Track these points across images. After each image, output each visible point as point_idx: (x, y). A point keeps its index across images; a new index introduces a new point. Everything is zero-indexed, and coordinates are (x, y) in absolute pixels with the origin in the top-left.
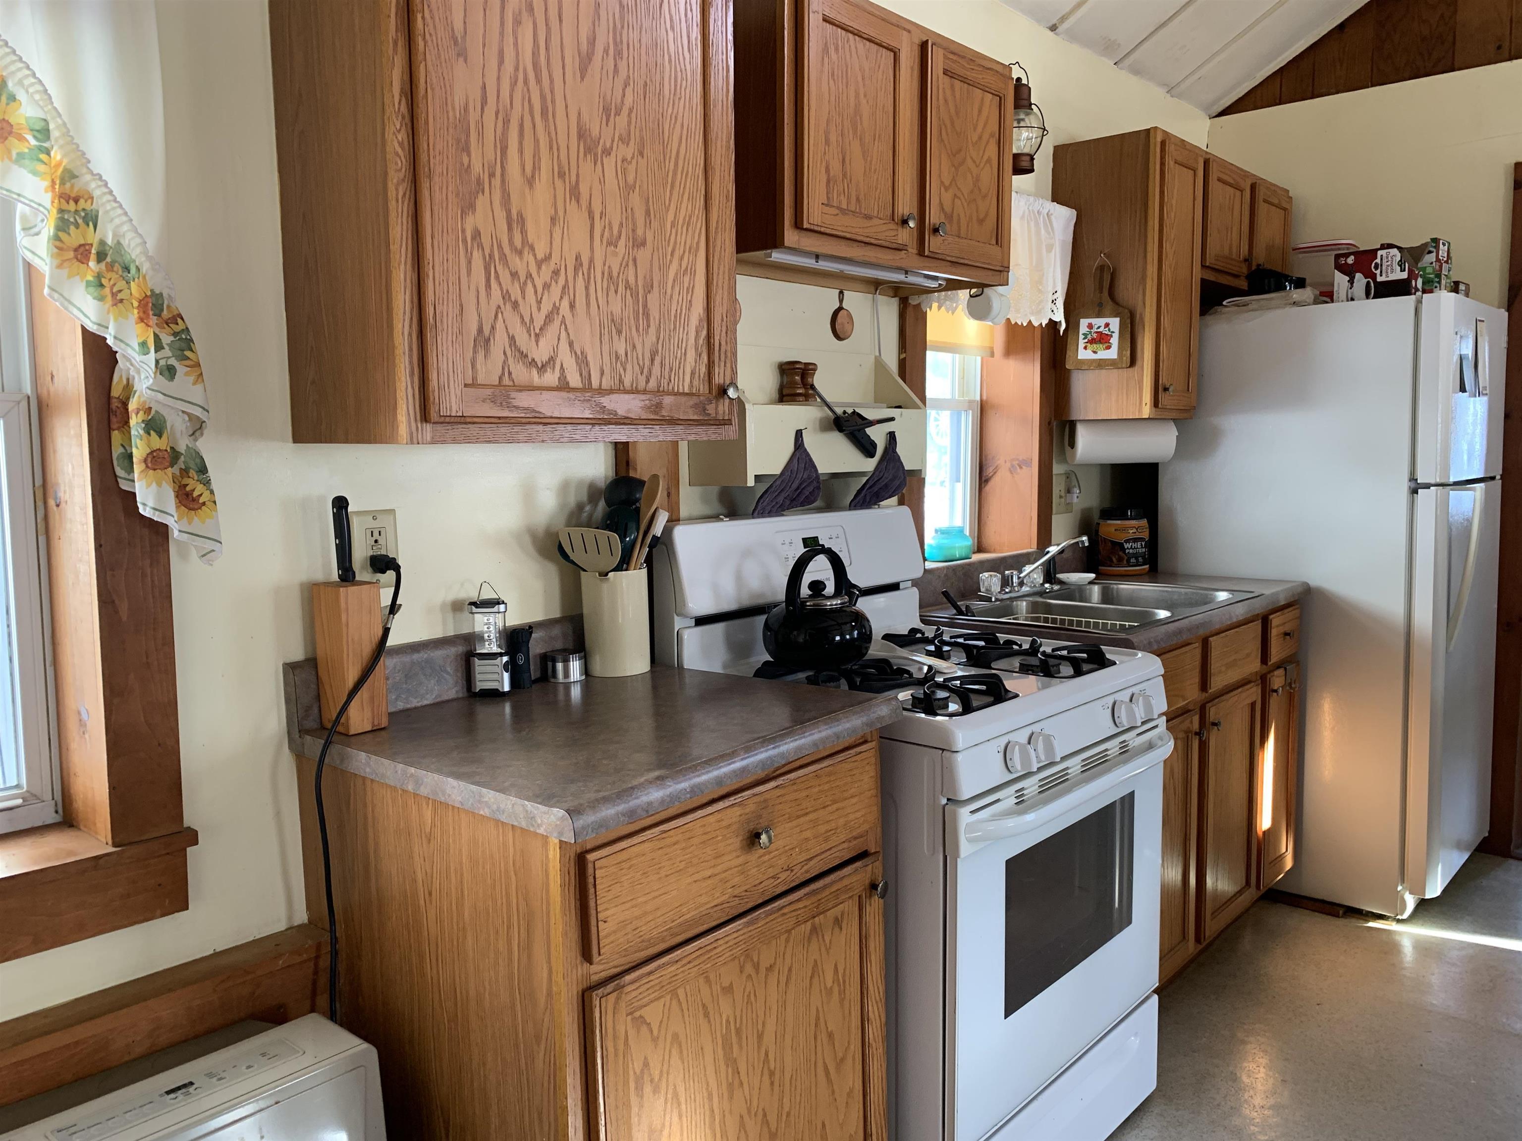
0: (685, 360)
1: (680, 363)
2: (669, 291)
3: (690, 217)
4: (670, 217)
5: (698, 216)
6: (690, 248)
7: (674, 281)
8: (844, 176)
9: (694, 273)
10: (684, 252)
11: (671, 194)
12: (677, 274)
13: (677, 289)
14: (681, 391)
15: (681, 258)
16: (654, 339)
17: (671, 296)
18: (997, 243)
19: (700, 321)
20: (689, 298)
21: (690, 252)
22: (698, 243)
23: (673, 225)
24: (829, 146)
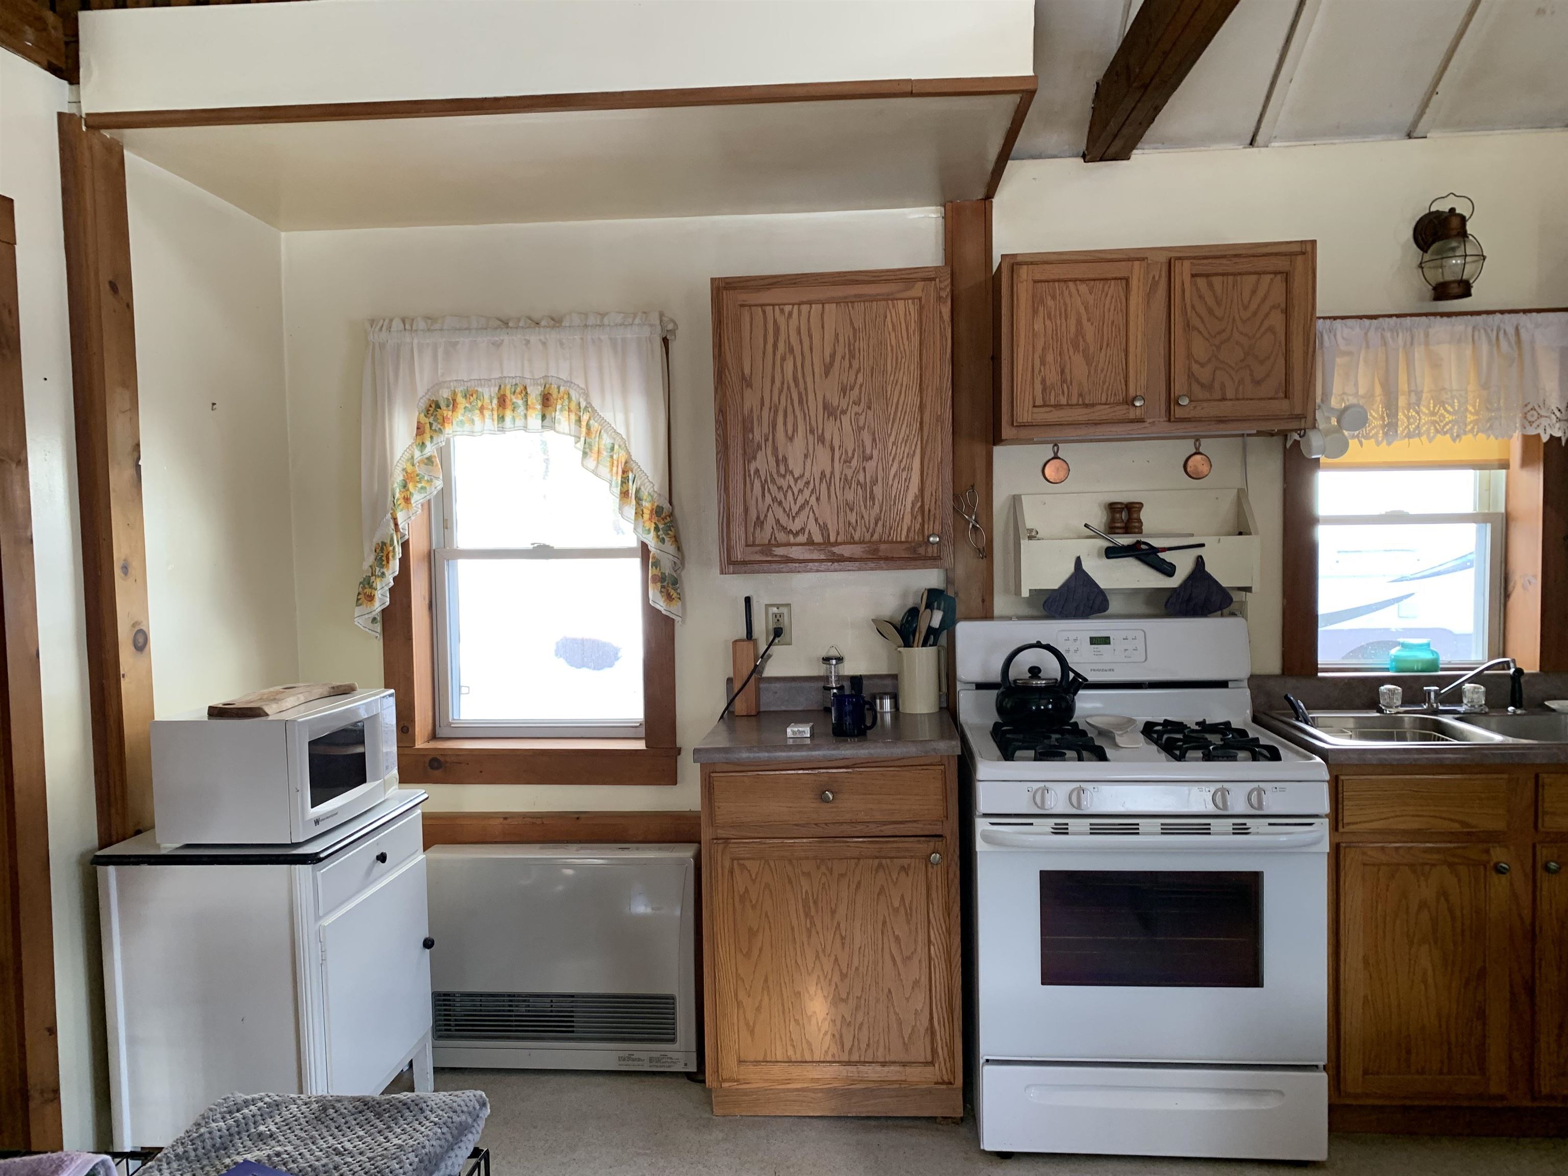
0: (903, 521)
1: (898, 524)
2: (890, 483)
3: (908, 436)
4: (892, 439)
5: (914, 435)
6: (908, 454)
7: (894, 476)
8: (1064, 381)
9: (910, 469)
10: (903, 458)
11: (892, 425)
12: (897, 472)
13: (896, 480)
14: (899, 539)
15: (901, 461)
16: (878, 511)
17: (892, 485)
18: (1286, 396)
19: (916, 497)
20: (907, 484)
21: (907, 457)
22: (914, 452)
23: (894, 444)
24: (1044, 365)
